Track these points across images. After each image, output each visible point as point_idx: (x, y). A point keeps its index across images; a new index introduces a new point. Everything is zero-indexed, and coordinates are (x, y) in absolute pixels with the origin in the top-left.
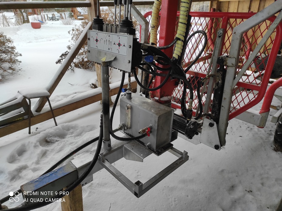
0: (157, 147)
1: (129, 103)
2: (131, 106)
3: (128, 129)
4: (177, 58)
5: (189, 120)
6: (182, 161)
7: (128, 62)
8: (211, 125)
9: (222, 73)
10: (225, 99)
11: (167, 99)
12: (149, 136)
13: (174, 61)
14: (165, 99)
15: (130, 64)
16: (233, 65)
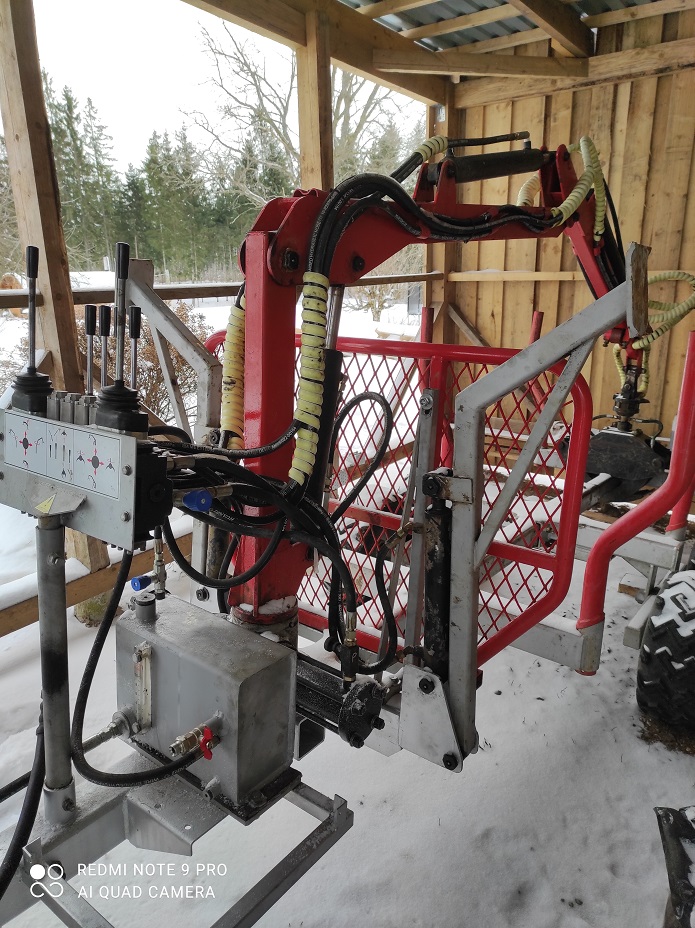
0: (243, 790)
1: (143, 638)
2: (152, 648)
3: (143, 731)
4: (301, 483)
5: (349, 679)
6: (328, 836)
7: (123, 517)
8: (426, 686)
9: (440, 522)
10: (457, 600)
11: (281, 606)
12: (209, 755)
13: (290, 493)
14: (275, 607)
15: (131, 524)
16: (467, 498)
